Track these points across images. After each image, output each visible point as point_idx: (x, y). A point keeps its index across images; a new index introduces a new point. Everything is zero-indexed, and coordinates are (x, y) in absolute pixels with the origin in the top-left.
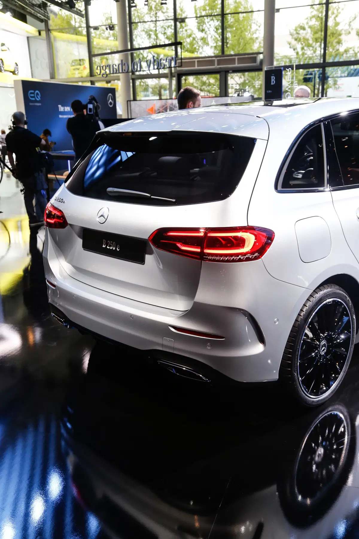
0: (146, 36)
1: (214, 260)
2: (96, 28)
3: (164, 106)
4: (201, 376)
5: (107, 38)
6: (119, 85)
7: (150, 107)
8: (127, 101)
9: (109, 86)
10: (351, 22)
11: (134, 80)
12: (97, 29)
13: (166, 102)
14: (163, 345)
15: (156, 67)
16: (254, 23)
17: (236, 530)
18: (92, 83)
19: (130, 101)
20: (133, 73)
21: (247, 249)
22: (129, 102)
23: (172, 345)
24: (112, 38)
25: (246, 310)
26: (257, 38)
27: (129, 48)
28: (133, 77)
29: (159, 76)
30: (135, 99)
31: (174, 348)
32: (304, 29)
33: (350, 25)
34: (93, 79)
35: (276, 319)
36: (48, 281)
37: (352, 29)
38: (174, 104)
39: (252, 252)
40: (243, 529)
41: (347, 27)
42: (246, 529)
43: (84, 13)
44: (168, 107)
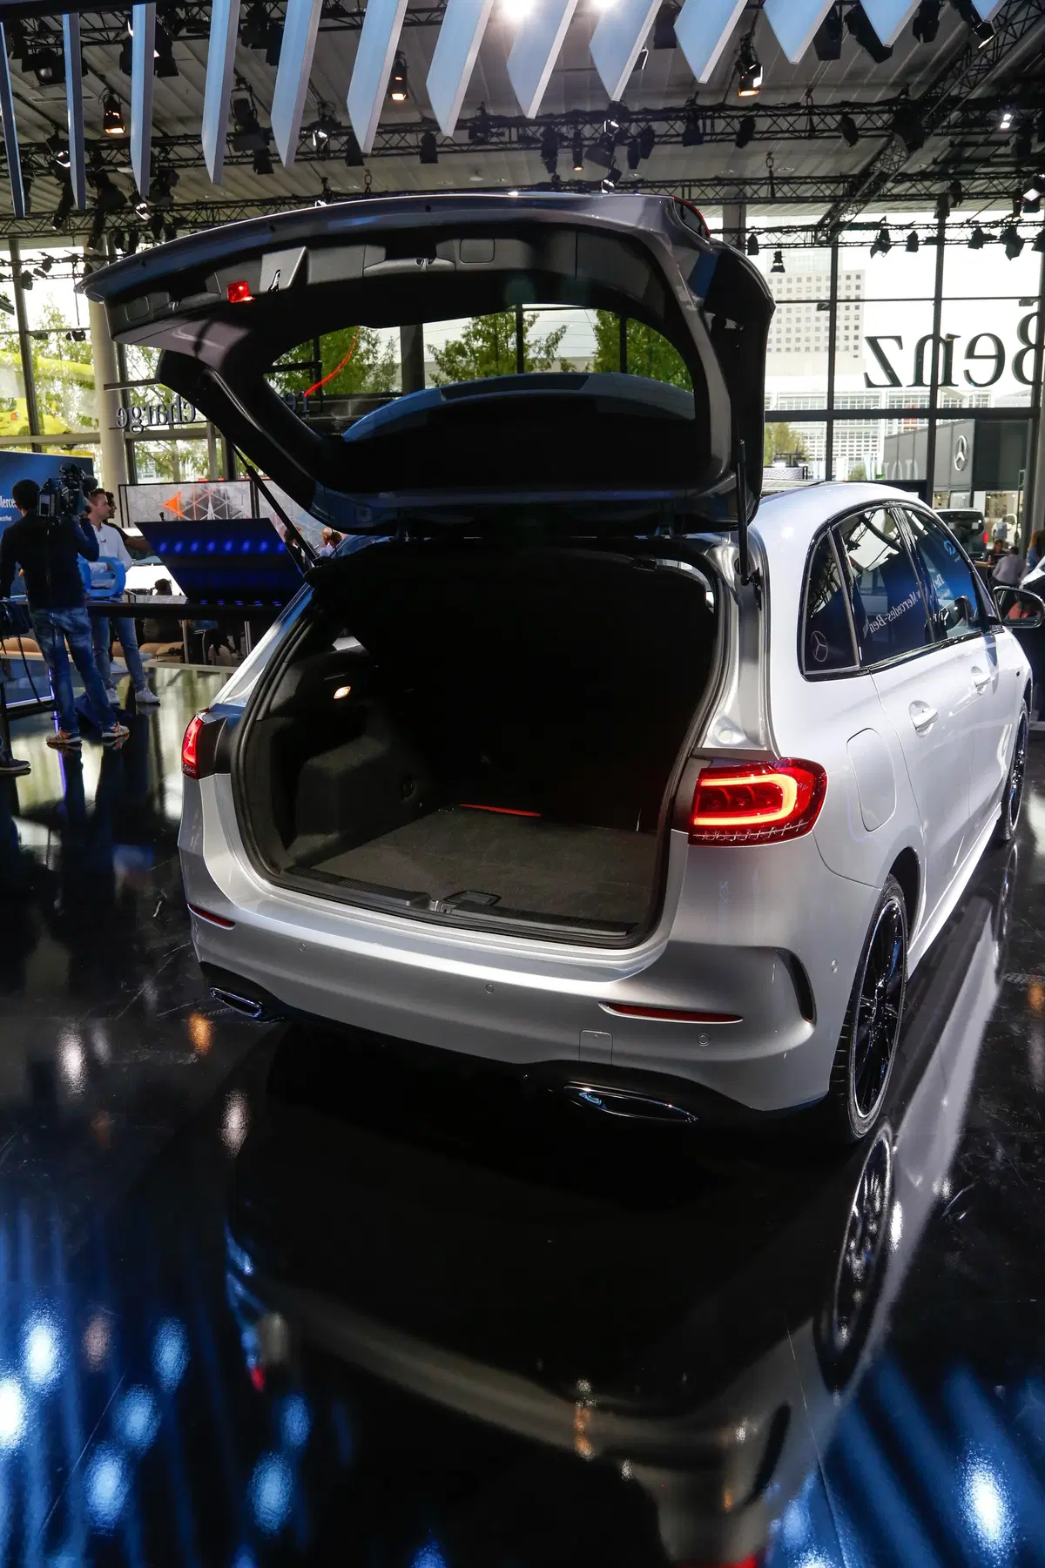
0: (140, 355)
1: (717, 843)
2: (41, 336)
3: (200, 496)
4: (670, 1106)
5: (59, 356)
6: (98, 454)
7: (171, 497)
8: (119, 486)
9: (74, 453)
10: (549, 346)
11: (129, 443)
12: (44, 336)
13: (206, 488)
14: (579, 1049)
15: (162, 419)
16: (364, 338)
17: (725, 1438)
18: (35, 447)
19: (126, 485)
20: (127, 428)
21: (785, 811)
22: (122, 488)
23: (606, 1046)
24: (66, 358)
25: (785, 947)
26: (370, 366)
27: (119, 380)
28: (128, 436)
29: (172, 436)
30: (133, 483)
31: (612, 1054)
32: (464, 355)
33: (548, 353)
34: (36, 440)
35: (833, 963)
36: (191, 906)
37: (553, 359)
38: (222, 492)
39: (793, 818)
40: (741, 1434)
41: (543, 355)
42: (748, 1435)
43: (13, 303)
44: (210, 498)
